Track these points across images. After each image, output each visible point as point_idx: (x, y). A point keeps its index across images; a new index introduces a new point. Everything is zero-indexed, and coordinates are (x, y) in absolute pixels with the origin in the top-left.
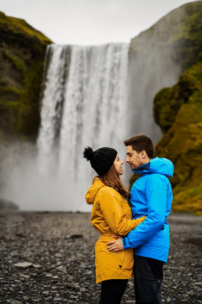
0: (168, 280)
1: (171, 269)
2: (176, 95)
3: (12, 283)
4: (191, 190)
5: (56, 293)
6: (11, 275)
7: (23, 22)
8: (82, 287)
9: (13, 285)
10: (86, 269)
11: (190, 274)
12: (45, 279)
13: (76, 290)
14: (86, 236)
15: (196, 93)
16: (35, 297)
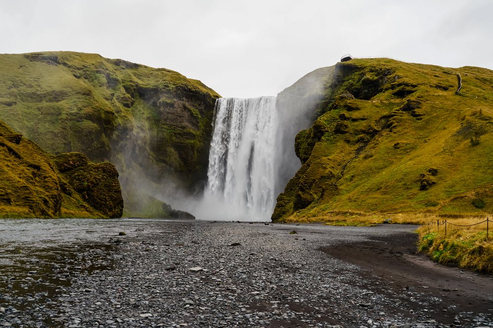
0: (303, 282)
1: (305, 273)
2: (312, 135)
3: (187, 284)
4: (322, 206)
5: (218, 294)
6: (186, 277)
7: (199, 83)
8: (238, 289)
9: (188, 286)
10: (242, 272)
11: (319, 278)
12: (211, 281)
13: (233, 291)
14: (243, 245)
15: (327, 134)
16: (203, 297)
